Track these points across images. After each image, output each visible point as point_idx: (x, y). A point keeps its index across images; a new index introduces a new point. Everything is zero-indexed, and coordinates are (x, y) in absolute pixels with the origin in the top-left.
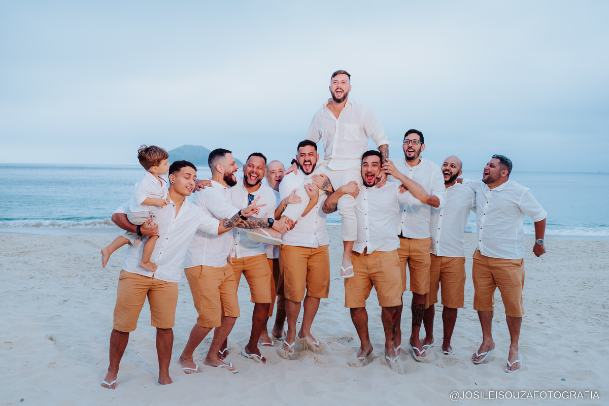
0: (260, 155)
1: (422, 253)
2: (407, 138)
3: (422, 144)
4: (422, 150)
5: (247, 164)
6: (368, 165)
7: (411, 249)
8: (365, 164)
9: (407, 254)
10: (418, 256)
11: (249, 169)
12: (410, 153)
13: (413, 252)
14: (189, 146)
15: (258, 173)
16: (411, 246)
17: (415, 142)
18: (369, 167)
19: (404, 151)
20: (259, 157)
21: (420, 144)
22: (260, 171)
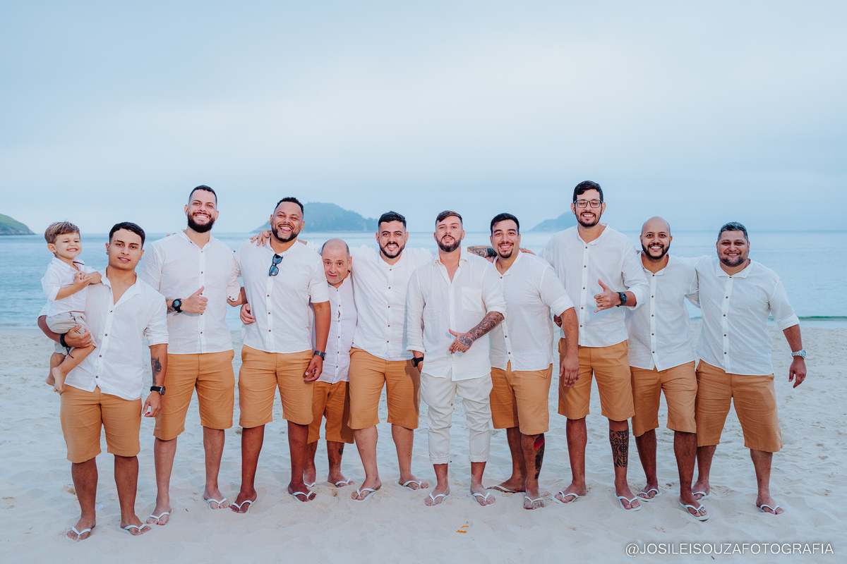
0: (293, 200)
1: (610, 363)
2: (580, 197)
3: (601, 205)
5: (276, 213)
6: (503, 234)
7: (592, 357)
8: (498, 232)
9: (587, 363)
10: (604, 367)
11: (279, 220)
13: (595, 361)
14: (314, 204)
15: (291, 224)
16: (592, 354)
17: (594, 204)
18: (505, 236)
20: (292, 203)
22: (296, 223)
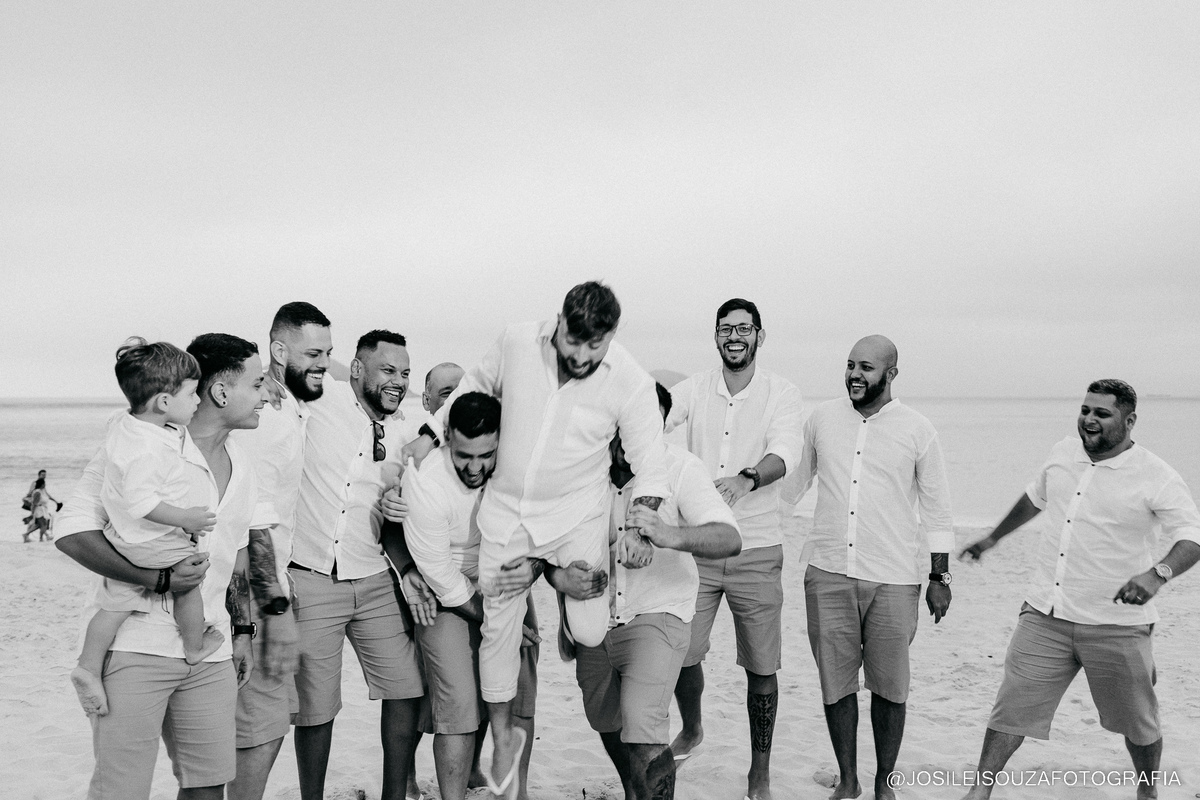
2: (723, 321)
3: (757, 331)
4: (759, 343)
12: (734, 354)
17: (744, 328)
19: (719, 348)
21: (754, 332)
